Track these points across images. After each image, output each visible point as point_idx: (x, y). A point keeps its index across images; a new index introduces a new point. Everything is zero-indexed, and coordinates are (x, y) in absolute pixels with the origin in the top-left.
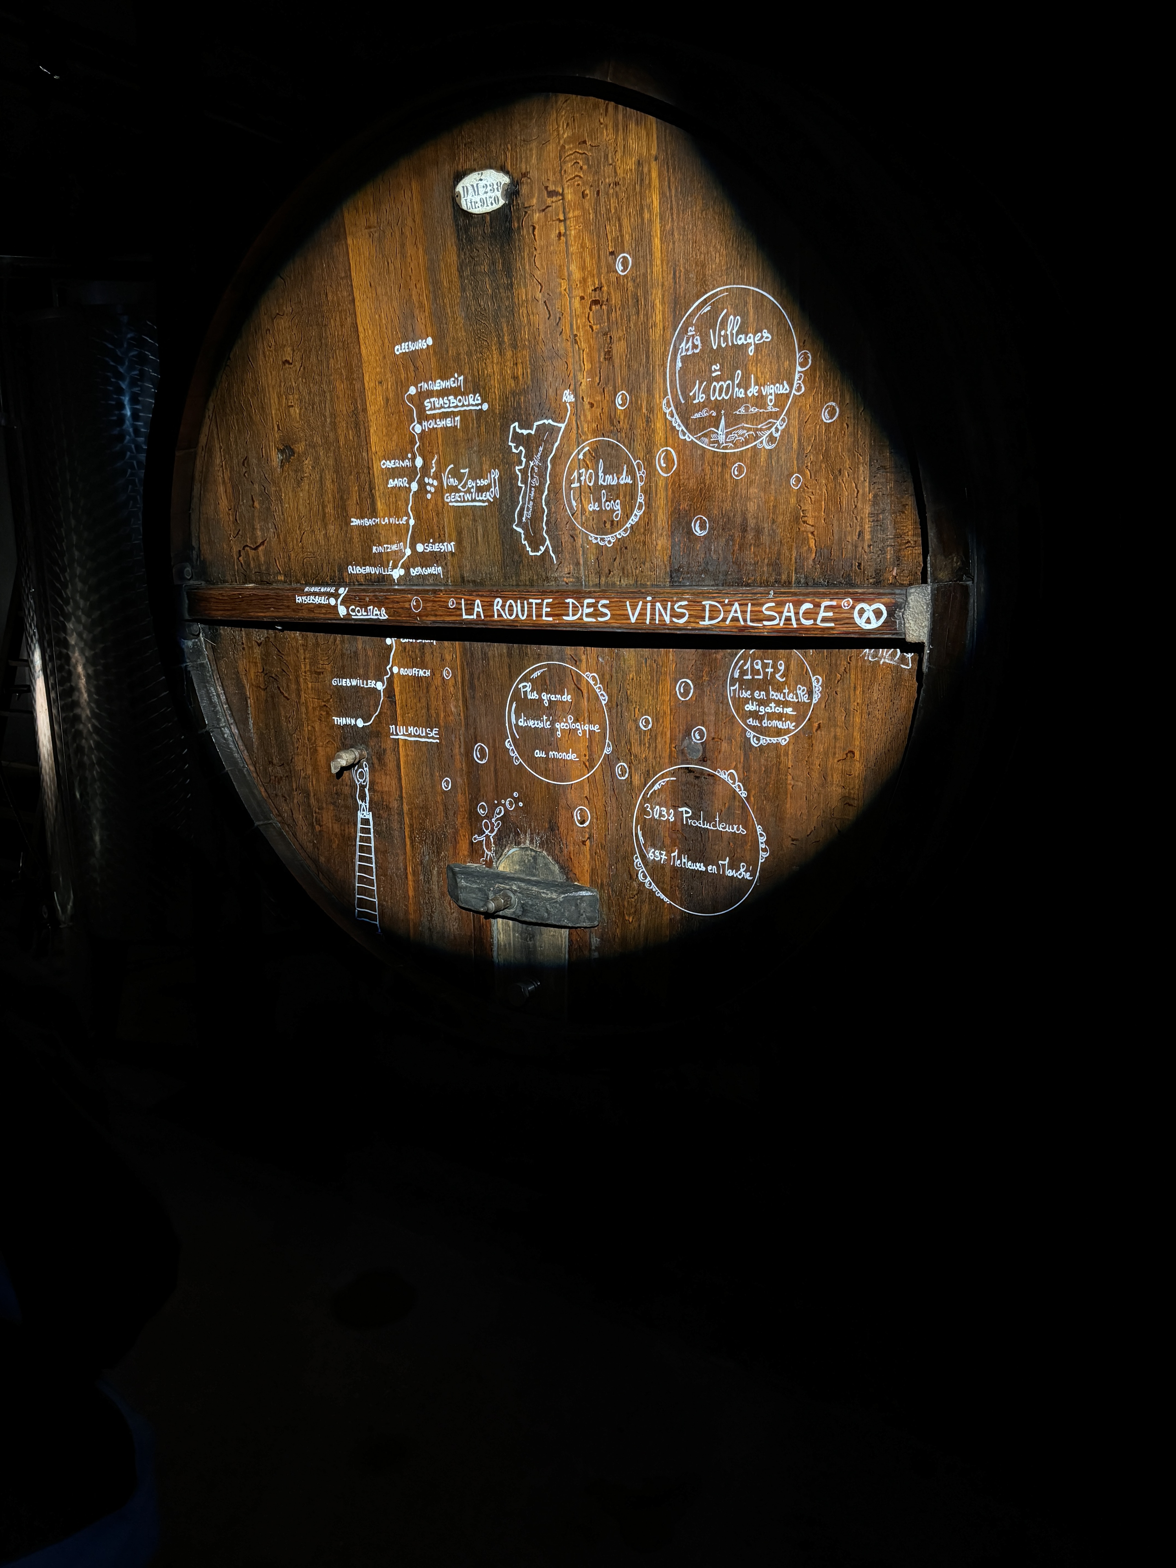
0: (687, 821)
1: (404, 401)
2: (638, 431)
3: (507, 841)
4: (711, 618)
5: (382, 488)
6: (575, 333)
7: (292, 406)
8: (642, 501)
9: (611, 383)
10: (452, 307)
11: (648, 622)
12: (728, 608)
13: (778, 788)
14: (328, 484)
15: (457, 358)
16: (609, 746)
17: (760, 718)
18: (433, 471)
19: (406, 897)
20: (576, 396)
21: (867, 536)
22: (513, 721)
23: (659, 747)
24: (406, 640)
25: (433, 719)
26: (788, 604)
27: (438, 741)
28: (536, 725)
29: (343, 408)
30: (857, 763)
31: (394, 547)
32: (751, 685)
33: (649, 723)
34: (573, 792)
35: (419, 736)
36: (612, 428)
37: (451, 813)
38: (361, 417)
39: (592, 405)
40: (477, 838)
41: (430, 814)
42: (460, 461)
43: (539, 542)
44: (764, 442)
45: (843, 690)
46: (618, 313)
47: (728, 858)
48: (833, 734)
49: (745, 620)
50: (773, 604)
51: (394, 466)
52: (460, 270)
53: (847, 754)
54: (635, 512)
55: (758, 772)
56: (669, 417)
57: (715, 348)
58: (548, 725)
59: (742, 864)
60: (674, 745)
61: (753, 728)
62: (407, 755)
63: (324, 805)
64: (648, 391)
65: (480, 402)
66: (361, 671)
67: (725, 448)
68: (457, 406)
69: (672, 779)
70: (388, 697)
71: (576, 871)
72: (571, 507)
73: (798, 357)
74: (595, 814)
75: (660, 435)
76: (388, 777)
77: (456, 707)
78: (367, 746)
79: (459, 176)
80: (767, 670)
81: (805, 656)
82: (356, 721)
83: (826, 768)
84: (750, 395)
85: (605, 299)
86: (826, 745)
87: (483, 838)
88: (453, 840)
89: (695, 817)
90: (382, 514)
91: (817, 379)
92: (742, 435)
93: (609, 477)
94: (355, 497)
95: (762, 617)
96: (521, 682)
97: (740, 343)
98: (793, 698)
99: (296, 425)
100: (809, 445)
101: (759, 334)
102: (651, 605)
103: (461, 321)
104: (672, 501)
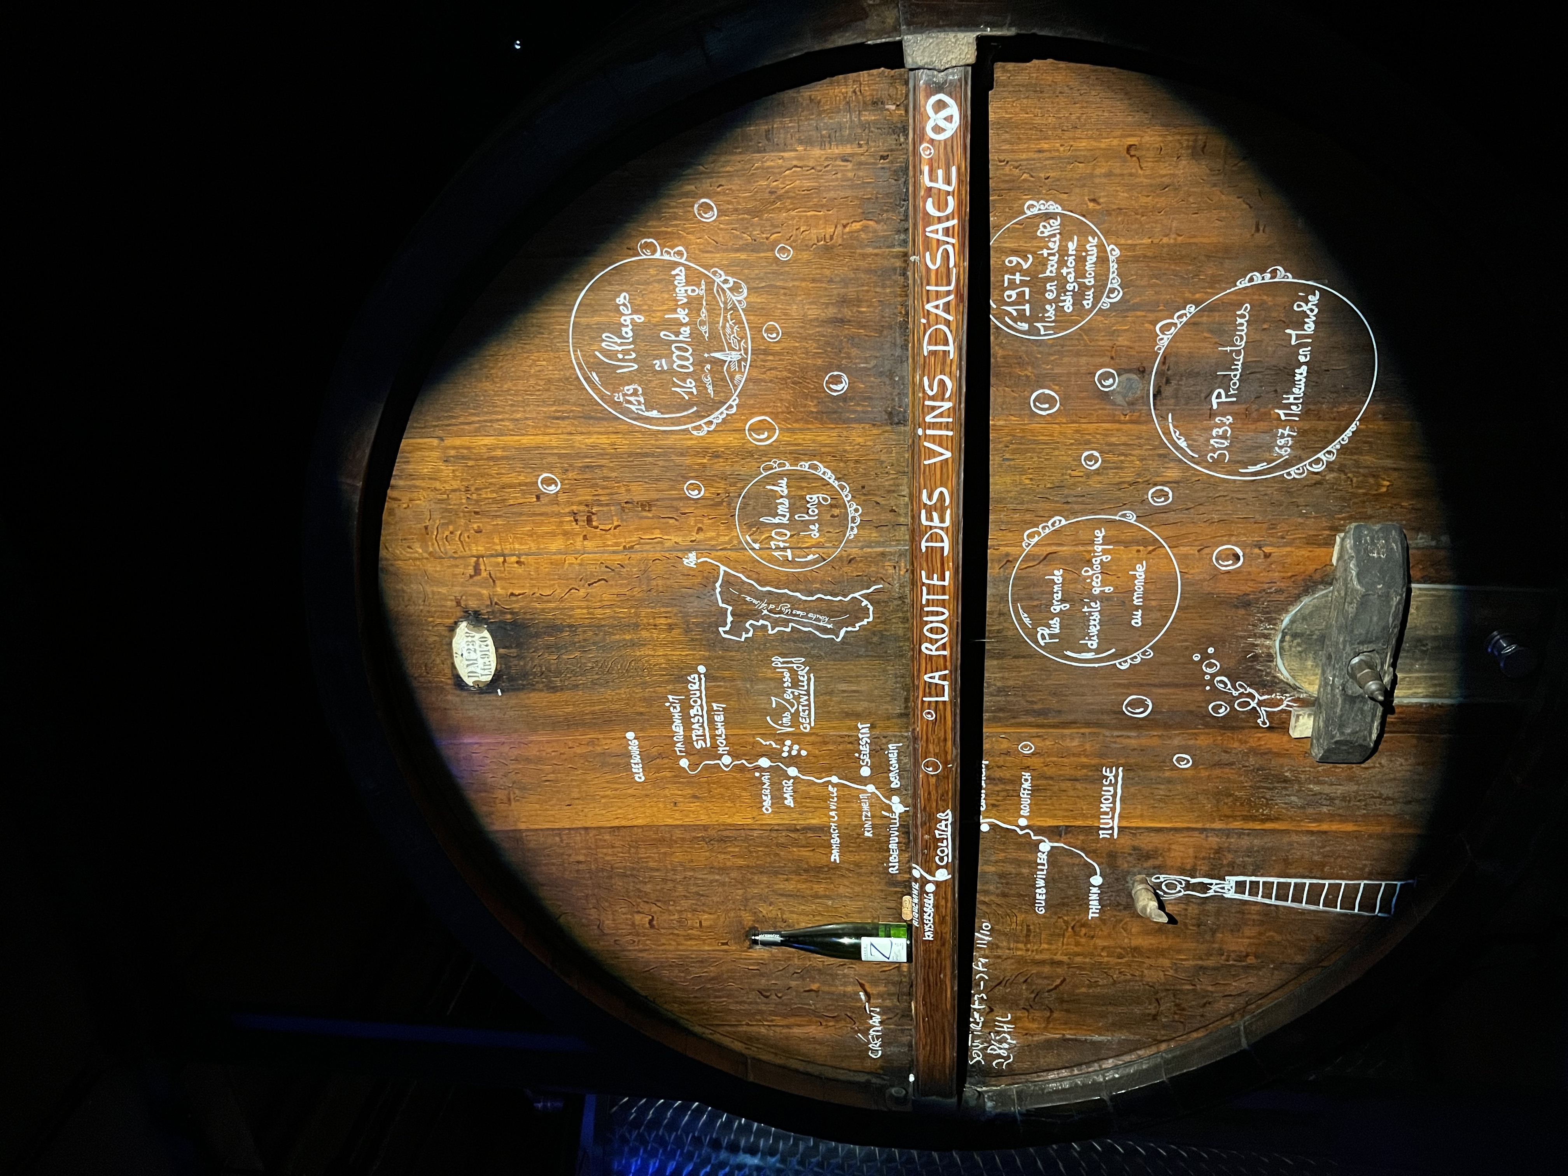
0: (1232, 396)
1: (696, 775)
2: (728, 469)
3: (1268, 674)
4: (946, 343)
5: (794, 816)
6: (621, 548)
7: (700, 922)
8: (807, 465)
9: (675, 503)
10: (593, 704)
11: (950, 433)
12: (932, 318)
13: (1182, 257)
14: (790, 886)
15: (648, 701)
16: (1124, 516)
17: (1083, 288)
18: (774, 745)
19: (1356, 836)
20: (690, 551)
21: (848, 149)
22: (1090, 655)
23: (1124, 439)
24: (983, 802)
25: (1090, 774)
26: (927, 234)
27: (1121, 769)
28: (1096, 623)
29: (702, 855)
30: (1144, 140)
31: (865, 807)
32: (1038, 303)
33: (1092, 455)
34: (1192, 571)
35: (1114, 796)
36: (725, 504)
37: (1225, 757)
38: (712, 833)
39: (700, 530)
40: (1263, 720)
41: (1227, 789)
42: (763, 706)
43: (857, 608)
44: (739, 298)
45: (1044, 168)
46: (600, 492)
47: (1288, 331)
48: (1104, 180)
49: (948, 293)
50: (928, 254)
51: (769, 796)
52: (553, 689)
53: (1132, 156)
54: (820, 474)
55: (1157, 289)
56: (713, 427)
57: (636, 367)
58: (1097, 606)
59: (1295, 308)
60: (1122, 418)
61: (1097, 299)
62: (1141, 816)
63: (1216, 946)
64: (682, 455)
65: (696, 676)
66: (1025, 871)
67: (746, 350)
68: (701, 706)
69: (1170, 420)
70: (1061, 836)
71: (1312, 568)
72: (815, 562)
73: (645, 257)
74: (1225, 539)
75: (732, 440)
76: (1173, 847)
77: (1072, 739)
78: (1128, 872)
79: (459, 683)
80: (1018, 282)
81: (999, 227)
82: (1095, 886)
83: (1151, 185)
84: (687, 319)
85: (587, 509)
86: (1118, 188)
87: (1262, 711)
88: (1266, 757)
89: (1225, 383)
90: (826, 819)
91: (669, 230)
92: (732, 328)
93: (781, 510)
94: (805, 853)
95: (944, 270)
96: (1037, 642)
97: (631, 334)
98: (1055, 242)
99: (722, 920)
100: (742, 238)
101: (621, 308)
102: (929, 428)
103: (609, 693)
104: (807, 422)
